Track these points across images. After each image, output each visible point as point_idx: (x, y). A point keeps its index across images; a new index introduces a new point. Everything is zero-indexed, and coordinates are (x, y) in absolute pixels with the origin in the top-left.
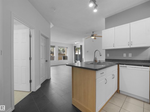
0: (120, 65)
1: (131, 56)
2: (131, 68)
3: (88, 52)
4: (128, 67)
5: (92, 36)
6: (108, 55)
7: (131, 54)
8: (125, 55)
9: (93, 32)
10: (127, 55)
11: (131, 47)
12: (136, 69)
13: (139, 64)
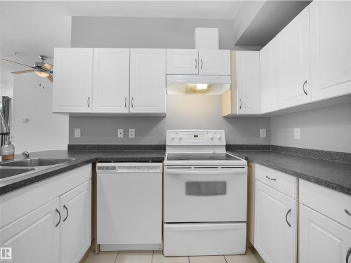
0: (98, 165)
1: (133, 137)
2: (126, 171)
3: (27, 121)
4: (120, 167)
5: (40, 68)
6: (77, 133)
7: (134, 130)
8: (120, 133)
9: (43, 58)
10: (126, 133)
11: (131, 112)
12: (137, 171)
13: (137, 158)
